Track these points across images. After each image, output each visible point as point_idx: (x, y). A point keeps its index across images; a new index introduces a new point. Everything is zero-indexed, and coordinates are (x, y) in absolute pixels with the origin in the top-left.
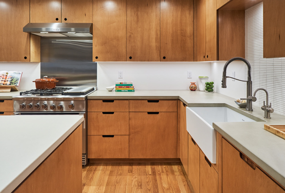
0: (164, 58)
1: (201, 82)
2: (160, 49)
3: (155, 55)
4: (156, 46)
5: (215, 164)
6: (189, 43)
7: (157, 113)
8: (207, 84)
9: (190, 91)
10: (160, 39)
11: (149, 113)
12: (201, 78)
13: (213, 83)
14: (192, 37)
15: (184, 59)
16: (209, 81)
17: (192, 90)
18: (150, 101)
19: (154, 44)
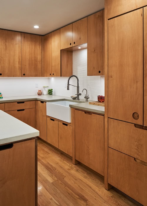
0: (24, 75)
1: (45, 89)
2: (21, 69)
3: (18, 72)
4: (19, 67)
5: (70, 123)
6: (39, 66)
7: (23, 110)
8: (49, 90)
9: (38, 95)
10: (21, 62)
11: (18, 110)
12: (44, 87)
13: (52, 90)
14: (41, 62)
15: (36, 76)
16: (50, 89)
17: (39, 95)
18: (18, 103)
19: (17, 65)
